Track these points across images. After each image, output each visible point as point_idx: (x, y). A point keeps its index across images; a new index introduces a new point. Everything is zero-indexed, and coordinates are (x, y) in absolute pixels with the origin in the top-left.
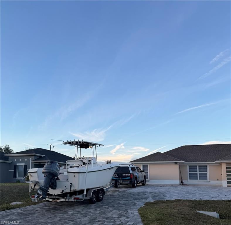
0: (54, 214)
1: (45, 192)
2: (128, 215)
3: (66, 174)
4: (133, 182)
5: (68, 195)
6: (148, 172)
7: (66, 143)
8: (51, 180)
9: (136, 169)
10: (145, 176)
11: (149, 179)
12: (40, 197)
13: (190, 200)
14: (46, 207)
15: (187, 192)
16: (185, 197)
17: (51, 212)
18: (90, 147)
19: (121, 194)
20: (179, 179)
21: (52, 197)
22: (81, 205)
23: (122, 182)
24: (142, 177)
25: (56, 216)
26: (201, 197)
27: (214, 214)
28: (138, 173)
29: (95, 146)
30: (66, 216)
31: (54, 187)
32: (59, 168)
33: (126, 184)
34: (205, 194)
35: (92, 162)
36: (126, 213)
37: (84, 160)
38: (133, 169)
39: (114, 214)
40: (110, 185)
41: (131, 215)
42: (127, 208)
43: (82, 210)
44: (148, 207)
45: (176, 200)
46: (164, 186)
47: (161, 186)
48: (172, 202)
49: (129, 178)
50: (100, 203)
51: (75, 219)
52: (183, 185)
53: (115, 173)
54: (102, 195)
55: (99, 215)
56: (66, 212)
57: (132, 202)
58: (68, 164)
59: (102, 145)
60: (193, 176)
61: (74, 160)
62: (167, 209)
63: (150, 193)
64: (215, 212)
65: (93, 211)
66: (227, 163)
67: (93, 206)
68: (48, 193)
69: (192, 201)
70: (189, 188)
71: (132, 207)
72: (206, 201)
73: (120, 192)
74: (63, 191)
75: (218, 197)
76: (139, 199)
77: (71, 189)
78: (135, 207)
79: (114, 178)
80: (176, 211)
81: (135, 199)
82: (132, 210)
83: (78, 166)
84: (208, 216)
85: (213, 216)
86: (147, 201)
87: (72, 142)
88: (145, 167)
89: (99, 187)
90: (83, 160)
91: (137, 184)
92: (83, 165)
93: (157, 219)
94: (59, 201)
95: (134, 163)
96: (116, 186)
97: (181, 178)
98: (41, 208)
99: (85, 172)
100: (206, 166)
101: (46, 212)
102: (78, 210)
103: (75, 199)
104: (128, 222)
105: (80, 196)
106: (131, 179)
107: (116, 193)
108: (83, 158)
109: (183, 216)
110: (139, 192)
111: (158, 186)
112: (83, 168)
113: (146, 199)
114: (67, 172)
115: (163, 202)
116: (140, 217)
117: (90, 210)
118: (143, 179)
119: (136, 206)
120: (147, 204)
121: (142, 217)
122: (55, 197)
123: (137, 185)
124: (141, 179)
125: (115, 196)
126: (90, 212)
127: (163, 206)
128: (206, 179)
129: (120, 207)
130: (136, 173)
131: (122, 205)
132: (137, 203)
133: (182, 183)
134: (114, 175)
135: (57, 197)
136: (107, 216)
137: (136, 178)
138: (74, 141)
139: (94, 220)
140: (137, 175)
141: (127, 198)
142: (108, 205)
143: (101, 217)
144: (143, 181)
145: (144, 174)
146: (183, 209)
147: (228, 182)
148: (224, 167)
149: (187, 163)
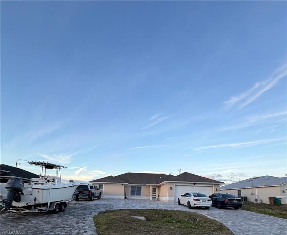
0: (18, 223)
1: (8, 204)
2: (84, 221)
3: (30, 189)
4: (91, 197)
5: (33, 207)
6: (103, 189)
7: (31, 163)
8: (15, 194)
9: (94, 187)
10: (100, 193)
11: (103, 195)
12: (3, 209)
13: (129, 209)
14: (10, 217)
15: (128, 204)
16: (127, 207)
17: (15, 222)
18: (54, 168)
19: (80, 206)
20: (123, 195)
21: (16, 209)
22: (44, 215)
23: (82, 196)
24: (98, 193)
25: (20, 224)
26: (136, 207)
27: (143, 218)
28: (95, 190)
29: (59, 168)
30: (30, 224)
31: (18, 200)
32: (24, 184)
33: (86, 198)
34: (139, 205)
35: (56, 180)
36: (83, 220)
37: (49, 179)
38: (91, 187)
39: (74, 221)
40: (72, 199)
41: (87, 221)
42: (85, 216)
43: (46, 219)
44: (100, 215)
45: (120, 209)
46: (113, 200)
47: (111, 200)
48: (118, 211)
49: (88, 194)
50: (62, 213)
51: (38, 226)
52: (126, 199)
53: (76, 190)
54: (65, 207)
55: (60, 222)
56: (30, 221)
57: (89, 212)
58: (33, 181)
59: (65, 167)
60: (133, 193)
61: (39, 178)
62: (113, 216)
63: (103, 205)
64: (144, 217)
65: (55, 219)
66: (153, 186)
67: (56, 215)
68: (12, 205)
69: (130, 210)
70: (130, 201)
71: (88, 216)
72: (139, 210)
73: (80, 204)
74: (27, 203)
75: (146, 207)
76: (95, 210)
77: (35, 202)
78: (91, 215)
79: (76, 194)
80: (120, 217)
81: (91, 209)
82: (88, 217)
83: (43, 183)
84: (139, 219)
85: (142, 219)
86: (100, 211)
87: (37, 163)
88: (101, 186)
89: (62, 201)
90: (47, 178)
91: (94, 198)
92: (47, 183)
93: (106, 224)
94: (24, 212)
95: (93, 183)
96: (77, 199)
97: (125, 194)
98: (4, 218)
99: (49, 189)
100: (141, 187)
101: (10, 222)
102: (42, 219)
103: (39, 210)
104: (84, 227)
105: (44, 208)
106: (89, 195)
107: (76, 206)
108: (48, 177)
109: (124, 220)
110: (95, 204)
111: (109, 199)
112: (47, 185)
113: (100, 209)
114: (31, 188)
115: (111, 211)
116: (94, 223)
117: (53, 219)
118: (99, 195)
119: (92, 214)
120: (100, 213)
121: (95, 222)
122: (19, 209)
124: (97, 195)
125: (76, 207)
126: (53, 220)
127: (111, 214)
128: (141, 195)
129: (79, 215)
130: (93, 191)
131: (81, 214)
132: (93, 212)
133: (126, 198)
134: (75, 191)
135: (21, 209)
136: (67, 223)
137: (93, 194)
138: (39, 162)
139: (56, 227)
141: (85, 209)
142: (69, 214)
143: (63, 224)
144: (99, 196)
145: (99, 191)
146: (124, 215)
147: (153, 198)
148: (151, 188)
149: (130, 184)
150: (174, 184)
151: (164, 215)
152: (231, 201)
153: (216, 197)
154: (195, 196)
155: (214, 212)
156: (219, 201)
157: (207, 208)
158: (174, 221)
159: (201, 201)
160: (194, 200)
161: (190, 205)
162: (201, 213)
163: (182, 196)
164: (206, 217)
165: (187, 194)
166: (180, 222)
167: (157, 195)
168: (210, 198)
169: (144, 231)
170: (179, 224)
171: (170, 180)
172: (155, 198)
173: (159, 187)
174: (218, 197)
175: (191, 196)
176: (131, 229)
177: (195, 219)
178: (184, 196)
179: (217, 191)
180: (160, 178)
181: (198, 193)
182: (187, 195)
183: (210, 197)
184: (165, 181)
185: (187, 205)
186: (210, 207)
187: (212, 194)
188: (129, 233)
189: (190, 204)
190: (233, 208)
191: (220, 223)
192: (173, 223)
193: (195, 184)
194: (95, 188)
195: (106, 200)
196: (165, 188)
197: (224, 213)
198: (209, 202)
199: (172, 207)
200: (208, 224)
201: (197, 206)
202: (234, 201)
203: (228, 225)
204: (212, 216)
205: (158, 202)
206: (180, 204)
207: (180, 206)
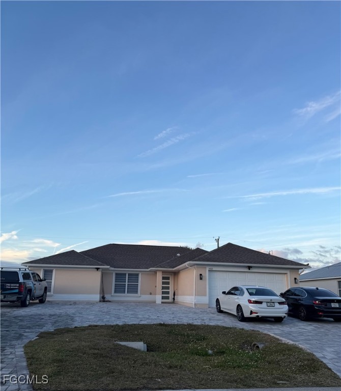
4: (23, 298)
6: (53, 281)
9: (31, 276)
10: (46, 288)
11: (52, 293)
15: (108, 313)
16: (105, 320)
20: (99, 292)
24: (41, 289)
26: (126, 321)
27: (140, 345)
28: (35, 283)
33: (11, 301)
34: (132, 315)
38: (26, 276)
41: (10, 357)
44: (42, 340)
45: (90, 326)
46: (75, 303)
47: (70, 305)
48: (83, 329)
49: (17, 291)
52: (104, 301)
57: (15, 333)
60: (119, 289)
62: (74, 342)
63: (51, 315)
64: (142, 343)
66: (163, 272)
69: (112, 326)
70: (112, 307)
71: (14, 342)
72: (132, 326)
75: (148, 319)
76: (29, 328)
78: (19, 342)
80: (87, 344)
81: (21, 327)
82: (13, 347)
84: (132, 348)
85: (139, 348)
86: (42, 331)
88: (48, 273)
91: (31, 301)
93: (54, 361)
95: (29, 267)
97: (103, 291)
100: (138, 275)
106: (19, 293)
109: (96, 351)
110: (31, 315)
111: (65, 303)
113: (42, 326)
115: (68, 331)
116: (25, 359)
118: (42, 292)
119: (22, 339)
120: (42, 336)
121: (28, 359)
123: (29, 303)
124: (38, 292)
127: (67, 337)
128: (137, 292)
130: (30, 283)
132: (25, 334)
133: (103, 299)
137: (30, 291)
140: (31, 285)
144: (42, 296)
145: (44, 284)
146: (98, 340)
147: (163, 298)
148: (159, 276)
149: (113, 269)
150: (207, 269)
151: (188, 336)
152: (326, 305)
153: (295, 295)
154: (251, 294)
155: (293, 329)
156: (302, 305)
157: (278, 320)
158: (210, 352)
159: (264, 305)
160: (250, 301)
161: (242, 314)
162: (266, 332)
163: (224, 293)
164: (278, 340)
165: (236, 289)
166: (223, 353)
167: (171, 291)
168: (283, 297)
169: (144, 378)
170: (221, 358)
171: (199, 260)
172: (168, 298)
173: (176, 274)
174: (299, 296)
175: (243, 293)
176: (113, 372)
177: (255, 345)
178: (229, 293)
179: (296, 283)
180: (179, 255)
181: (257, 287)
182: (234, 291)
183: (282, 295)
184: (188, 263)
185: (235, 313)
186: (285, 317)
187: (286, 289)
188: (108, 382)
189: (242, 311)
190: (332, 319)
191: (309, 354)
192: (207, 354)
193: (249, 268)
194: (34, 277)
195: (58, 304)
196: (189, 277)
197: (314, 330)
198: (282, 306)
199: (205, 318)
200: (284, 355)
201: (258, 316)
202: (333, 305)
203: (324, 358)
204: (291, 337)
205: (173, 308)
206: (220, 311)
207: (221, 316)
